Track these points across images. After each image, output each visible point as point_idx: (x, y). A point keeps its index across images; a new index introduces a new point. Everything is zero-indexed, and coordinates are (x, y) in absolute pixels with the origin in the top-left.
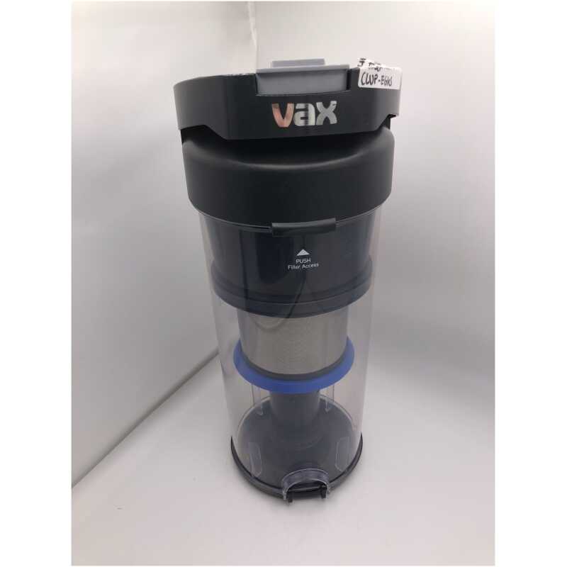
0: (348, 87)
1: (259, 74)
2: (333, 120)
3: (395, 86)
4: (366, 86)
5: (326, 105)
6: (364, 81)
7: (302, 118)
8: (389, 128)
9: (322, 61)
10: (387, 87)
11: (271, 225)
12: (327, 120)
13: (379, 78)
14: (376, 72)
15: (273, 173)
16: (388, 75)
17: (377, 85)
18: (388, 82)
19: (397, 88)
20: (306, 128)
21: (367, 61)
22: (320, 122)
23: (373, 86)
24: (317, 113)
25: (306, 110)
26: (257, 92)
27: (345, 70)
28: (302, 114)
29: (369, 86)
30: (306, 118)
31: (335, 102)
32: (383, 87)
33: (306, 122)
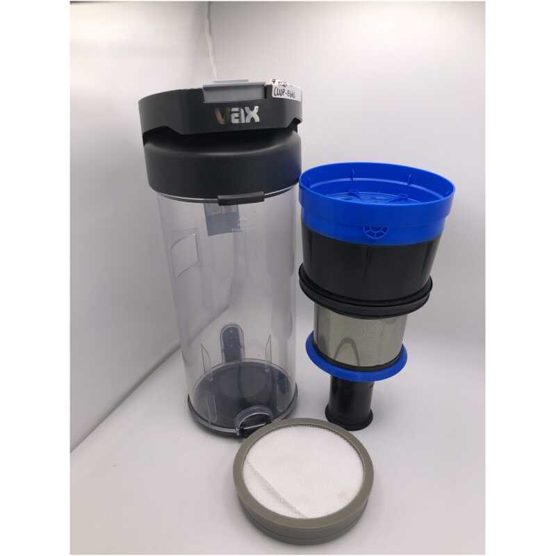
0: (266, 97)
1: (204, 88)
2: (257, 119)
3: (297, 98)
4: (277, 96)
5: (252, 109)
6: (276, 93)
7: (236, 118)
8: (297, 132)
9: (247, 81)
10: (292, 98)
11: (217, 198)
12: (253, 119)
13: (286, 91)
14: (283, 88)
15: (218, 159)
16: (292, 90)
17: (285, 96)
18: (292, 95)
19: (299, 100)
20: (240, 125)
21: (277, 81)
22: (248, 120)
23: (282, 97)
24: (246, 115)
25: (239, 112)
26: (203, 100)
27: (263, 85)
28: (237, 115)
29: (279, 97)
30: (239, 118)
31: (257, 107)
32: (289, 98)
33: (240, 121)
